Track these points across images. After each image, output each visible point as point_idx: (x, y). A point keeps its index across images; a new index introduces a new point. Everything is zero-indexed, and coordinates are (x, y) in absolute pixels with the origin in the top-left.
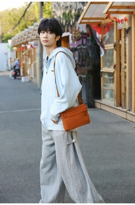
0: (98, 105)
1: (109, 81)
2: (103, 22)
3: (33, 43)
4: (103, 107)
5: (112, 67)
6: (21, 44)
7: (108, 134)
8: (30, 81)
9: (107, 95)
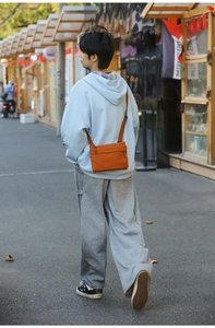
0: (175, 163)
1: (196, 120)
2: (187, 15)
3: (45, 51)
4: (185, 166)
5: (204, 95)
6: (18, 53)
7: (203, 214)
8: (37, 122)
9: (194, 145)
